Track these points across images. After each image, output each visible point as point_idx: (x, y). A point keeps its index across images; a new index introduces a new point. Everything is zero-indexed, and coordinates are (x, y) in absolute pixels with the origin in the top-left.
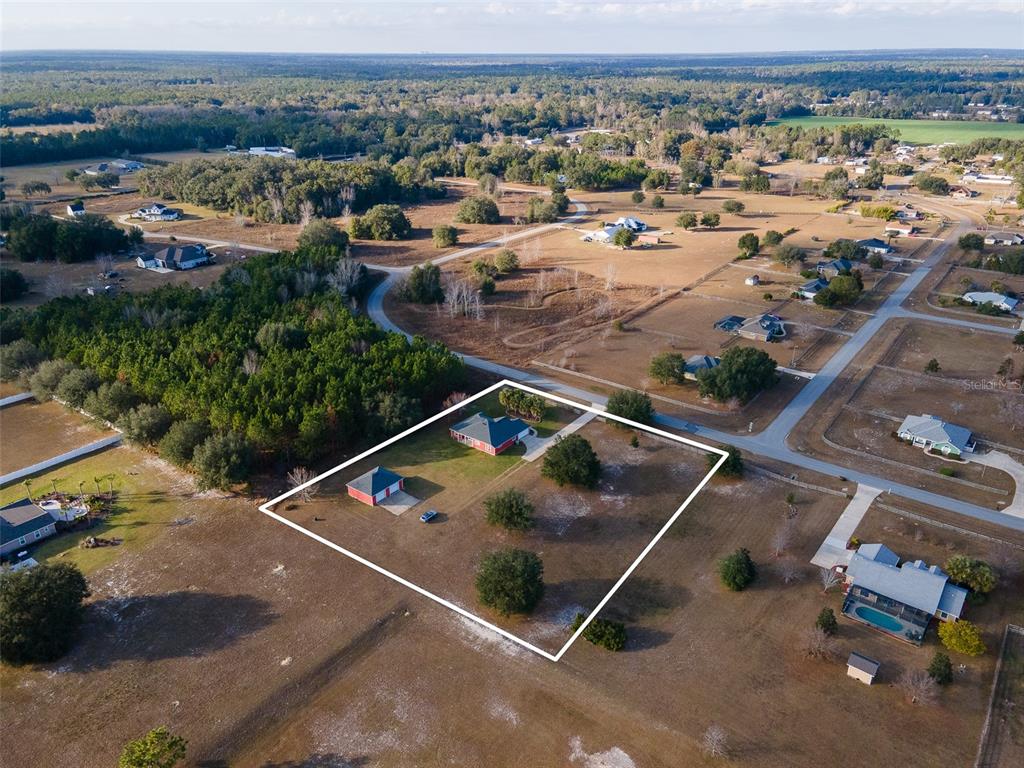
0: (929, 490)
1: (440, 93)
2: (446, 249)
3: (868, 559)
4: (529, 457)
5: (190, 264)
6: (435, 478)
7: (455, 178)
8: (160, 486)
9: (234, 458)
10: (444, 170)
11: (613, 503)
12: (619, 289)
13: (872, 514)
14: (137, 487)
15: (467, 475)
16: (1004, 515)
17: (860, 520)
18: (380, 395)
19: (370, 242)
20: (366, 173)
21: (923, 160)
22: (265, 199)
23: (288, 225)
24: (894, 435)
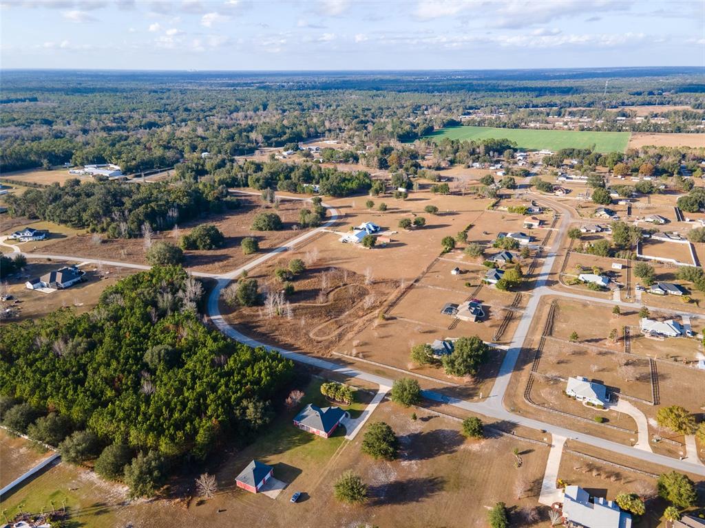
0: (592, 435)
1: (214, 111)
2: (251, 255)
3: (572, 499)
4: (349, 437)
5: (68, 283)
6: (292, 462)
7: (242, 188)
8: (97, 498)
9: (156, 473)
10: (234, 183)
11: (409, 466)
12: (375, 283)
13: (565, 458)
14: (81, 501)
15: (312, 457)
16: (635, 449)
17: (559, 463)
18: (245, 403)
19: (197, 252)
20: (184, 196)
21: (534, 165)
22: (113, 220)
23: (133, 240)
24: (564, 392)
